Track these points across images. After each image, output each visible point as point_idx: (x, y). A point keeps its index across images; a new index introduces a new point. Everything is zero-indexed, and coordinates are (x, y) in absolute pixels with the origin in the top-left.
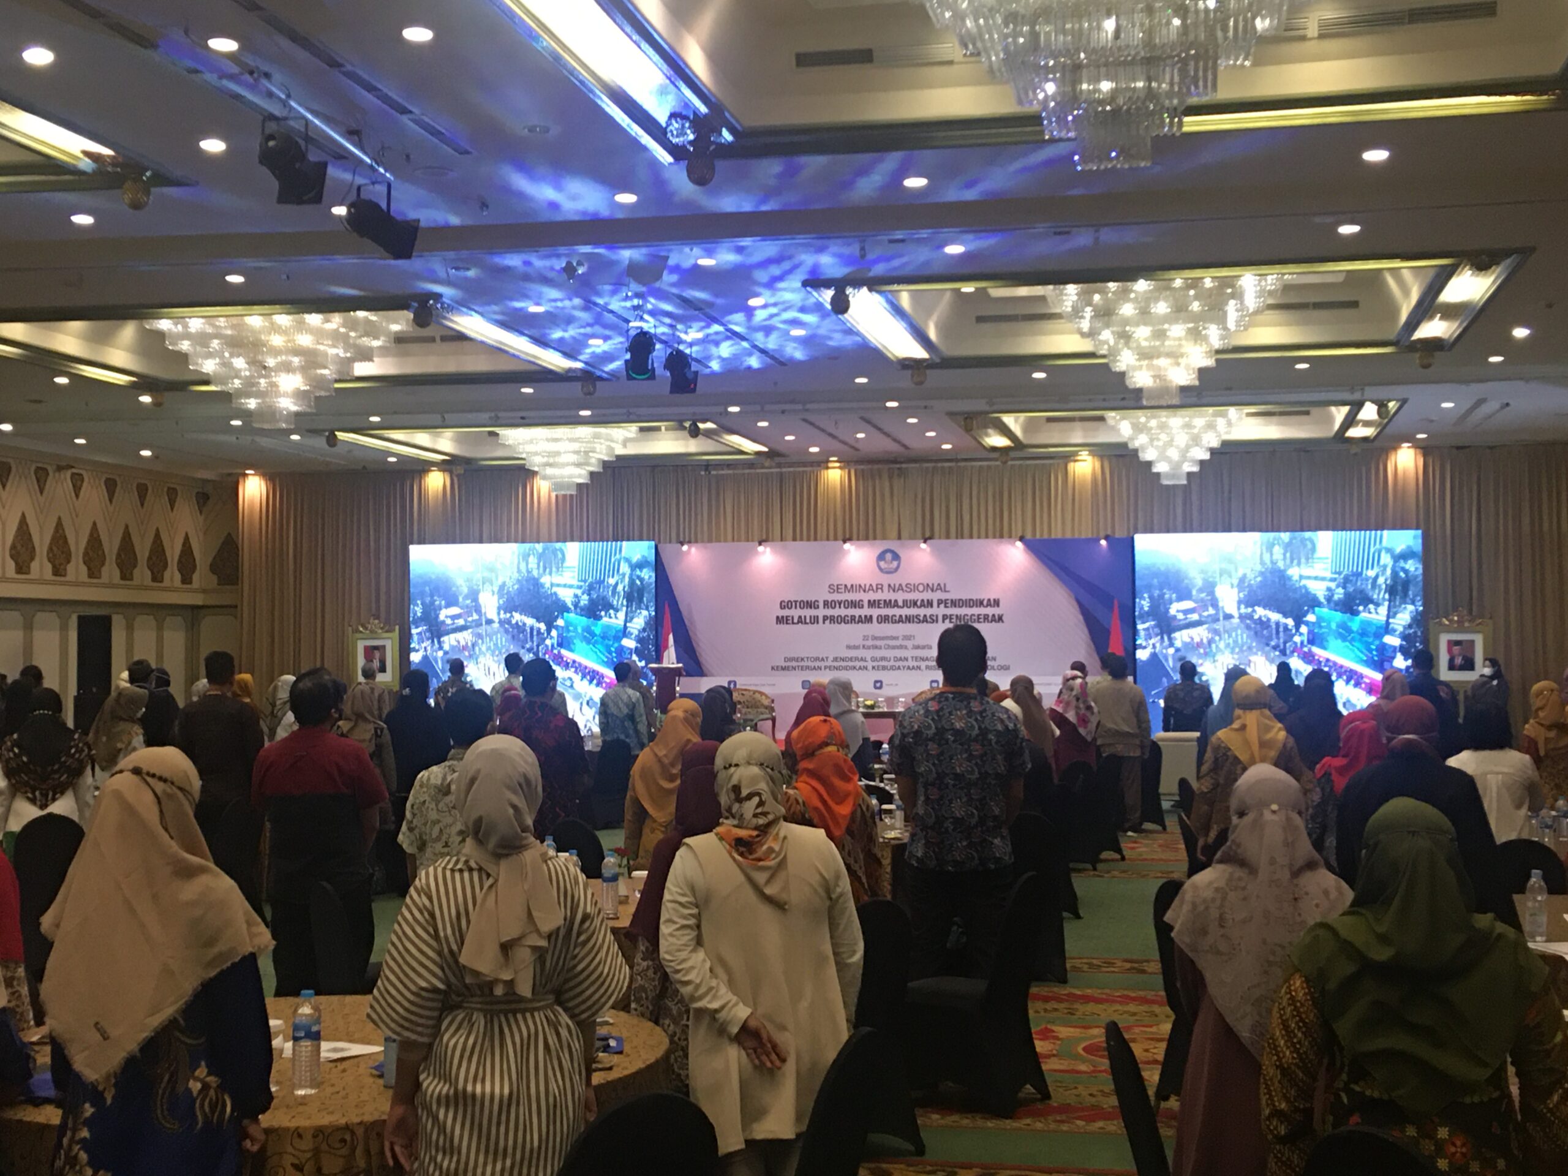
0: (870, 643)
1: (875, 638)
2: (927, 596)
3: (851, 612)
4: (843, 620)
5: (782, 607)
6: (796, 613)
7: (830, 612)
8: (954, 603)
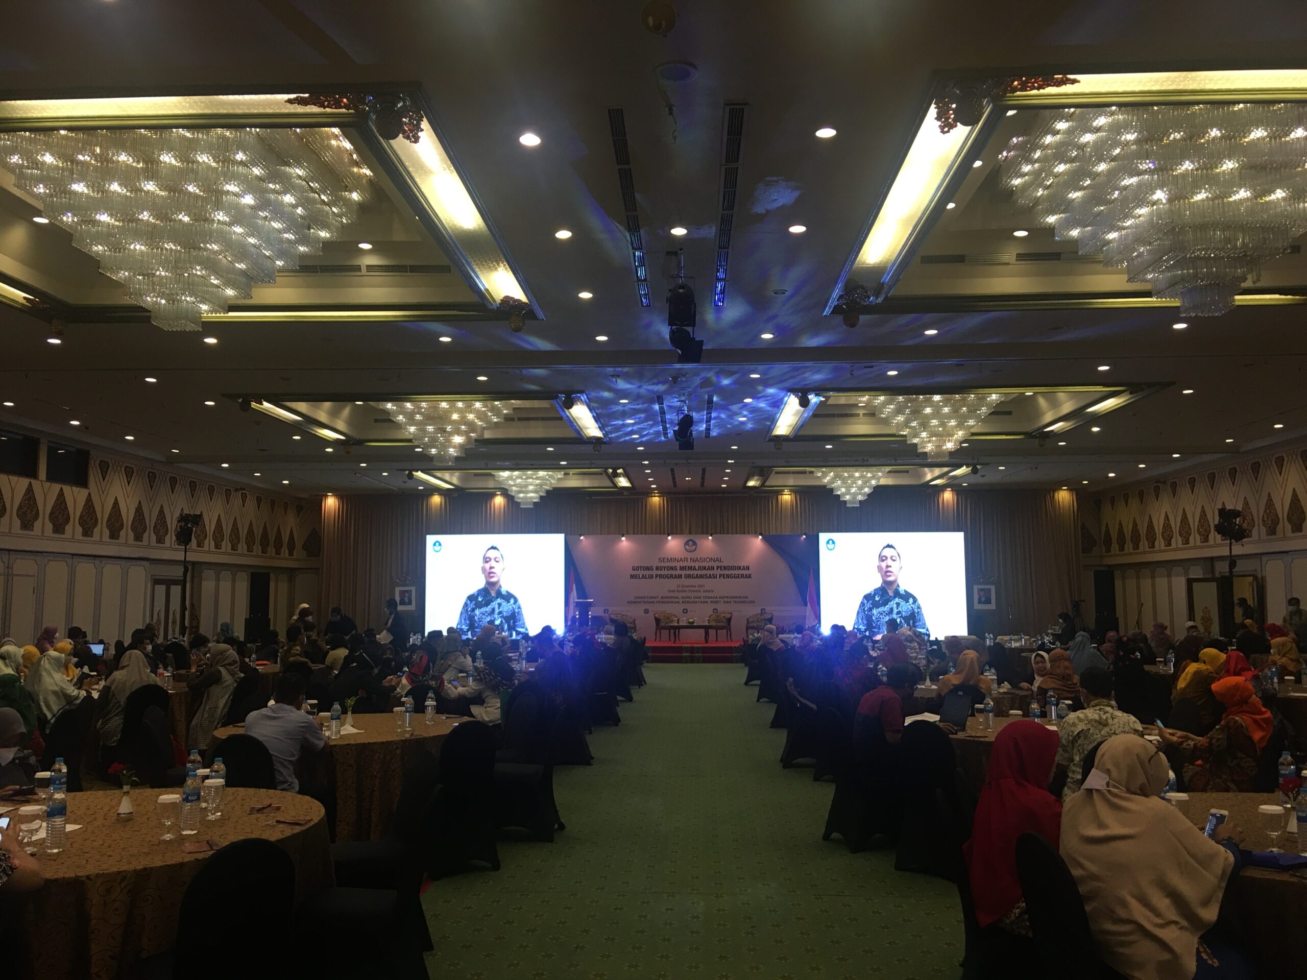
0: (680, 589)
1: (683, 586)
2: (711, 564)
3: (670, 572)
4: (667, 577)
5: (633, 569)
6: (641, 573)
7: (659, 572)
8: (725, 568)
